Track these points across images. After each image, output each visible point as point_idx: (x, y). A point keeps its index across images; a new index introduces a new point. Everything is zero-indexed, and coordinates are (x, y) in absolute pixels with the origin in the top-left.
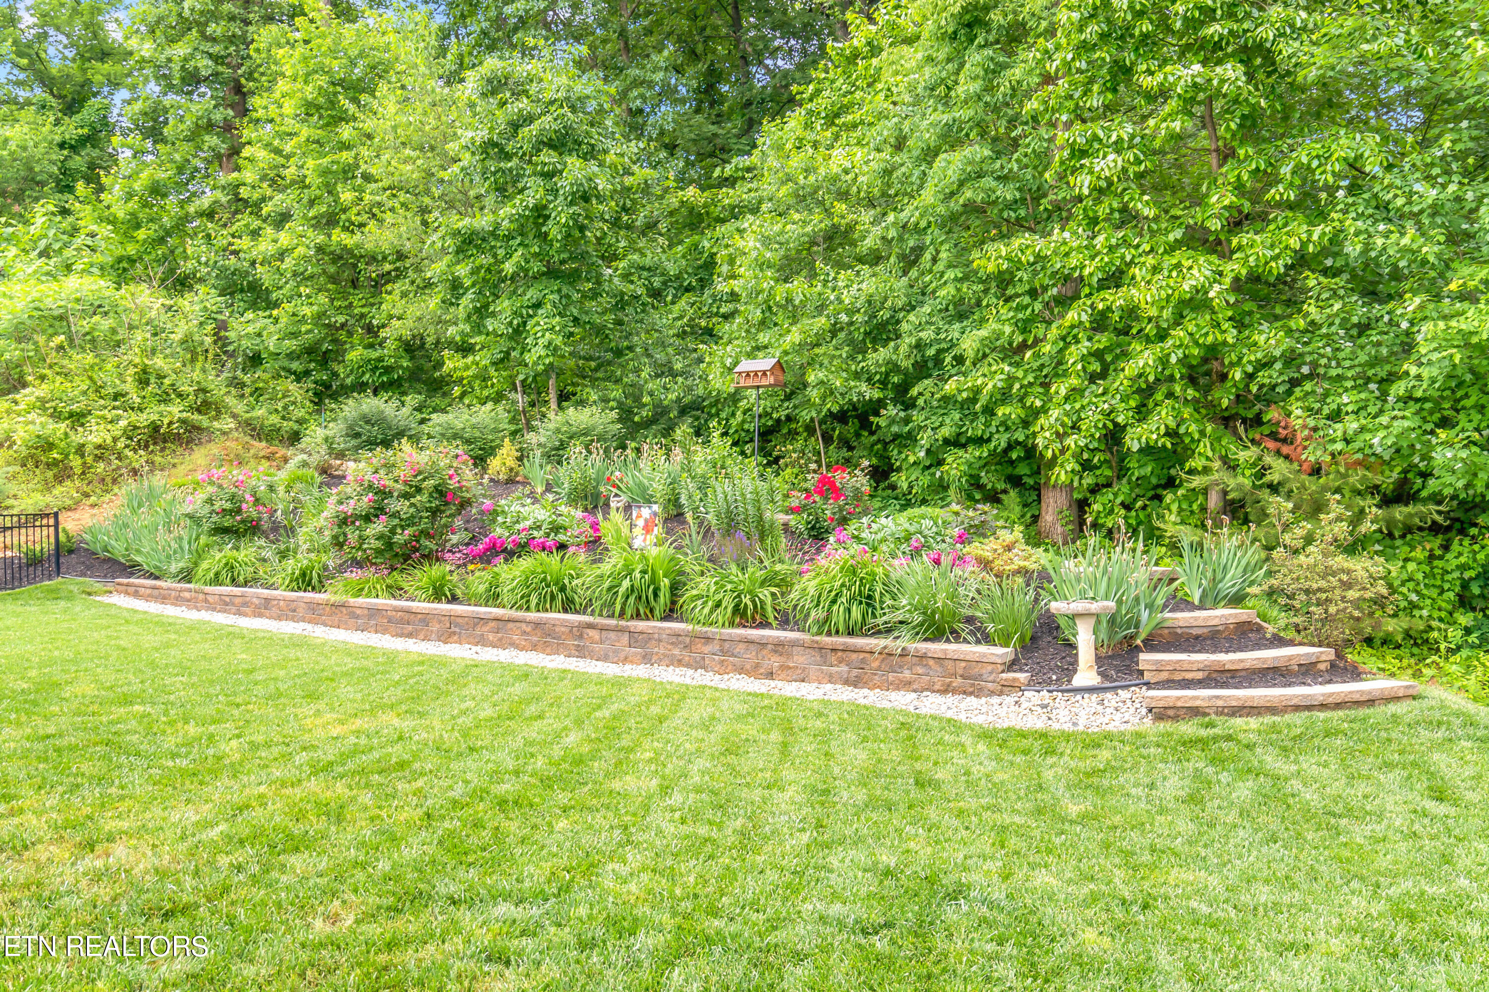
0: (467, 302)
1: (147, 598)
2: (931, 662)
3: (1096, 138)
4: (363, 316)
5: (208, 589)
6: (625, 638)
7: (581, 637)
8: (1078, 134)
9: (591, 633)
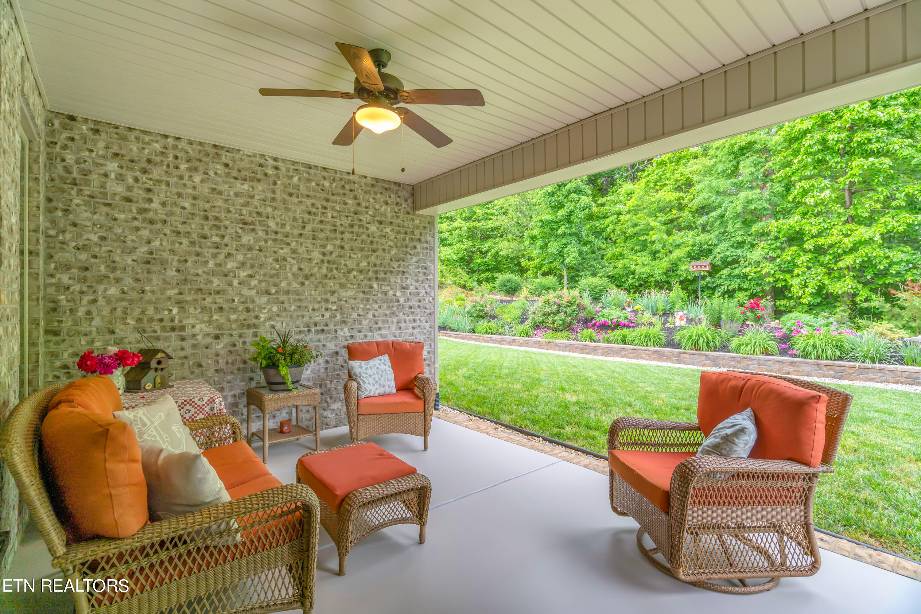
0: (539, 243)
1: (456, 338)
2: (886, 372)
3: (813, 185)
4: (479, 248)
5: (484, 335)
6: (704, 358)
7: (679, 356)
8: (805, 184)
9: (684, 355)
